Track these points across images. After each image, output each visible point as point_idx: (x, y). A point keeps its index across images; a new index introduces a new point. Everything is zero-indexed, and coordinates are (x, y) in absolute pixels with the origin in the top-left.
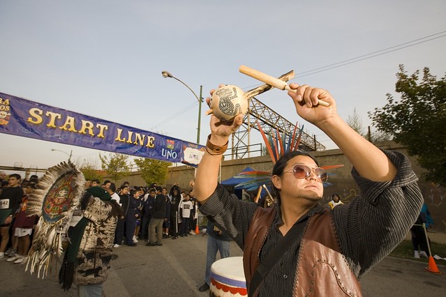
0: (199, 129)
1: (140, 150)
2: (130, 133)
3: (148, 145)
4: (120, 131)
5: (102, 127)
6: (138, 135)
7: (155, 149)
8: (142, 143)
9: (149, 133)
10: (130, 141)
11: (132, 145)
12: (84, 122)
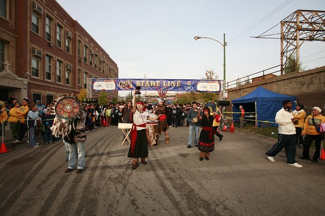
0: (225, 65)
1: (174, 89)
2: (169, 82)
3: (178, 85)
4: (164, 82)
5: (158, 82)
6: (172, 82)
7: (181, 87)
8: (174, 85)
9: (178, 80)
10: (169, 85)
11: (170, 87)
12: (152, 82)
